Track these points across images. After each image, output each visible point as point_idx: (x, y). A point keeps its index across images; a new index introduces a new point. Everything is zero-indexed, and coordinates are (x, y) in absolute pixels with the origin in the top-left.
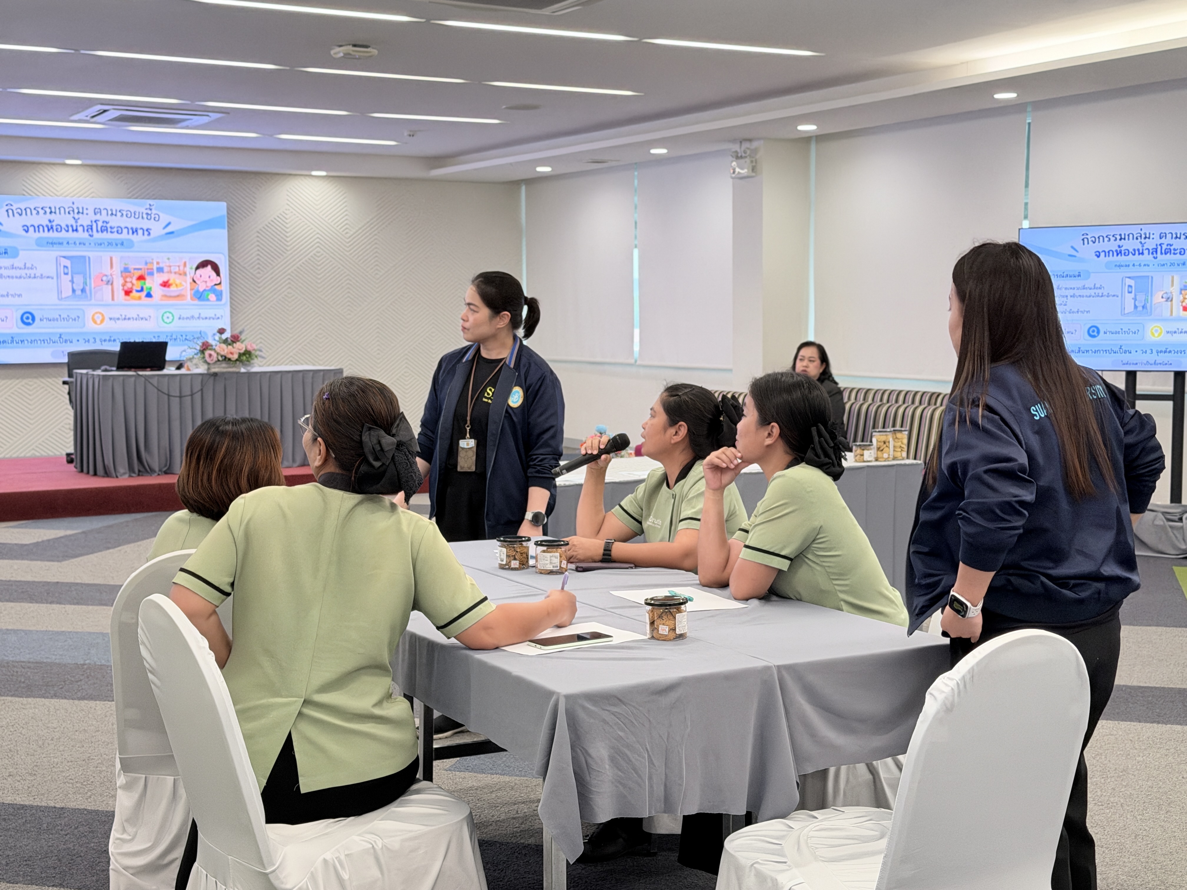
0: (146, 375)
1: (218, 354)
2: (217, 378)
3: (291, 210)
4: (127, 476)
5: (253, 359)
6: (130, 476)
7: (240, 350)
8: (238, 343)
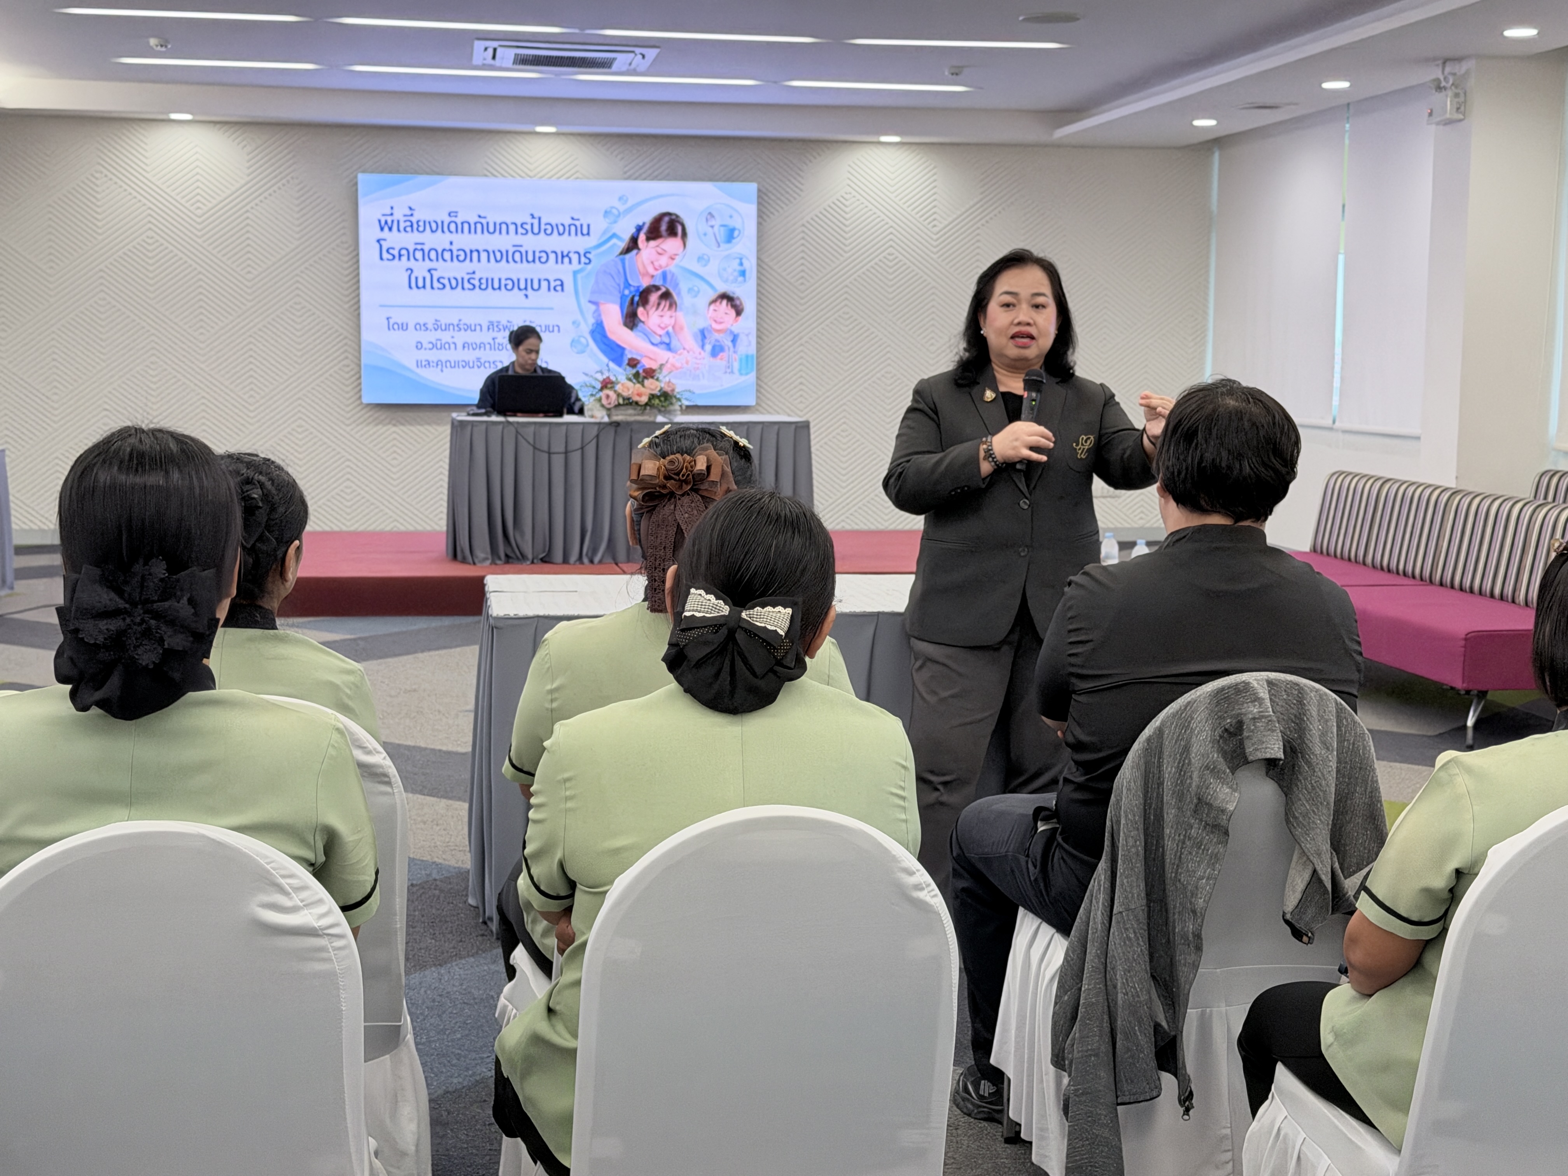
0: (518, 423)
1: (619, 395)
2: (619, 429)
3: (854, 193)
4: (488, 562)
5: (671, 404)
6: (493, 563)
7: (653, 390)
8: (651, 380)
